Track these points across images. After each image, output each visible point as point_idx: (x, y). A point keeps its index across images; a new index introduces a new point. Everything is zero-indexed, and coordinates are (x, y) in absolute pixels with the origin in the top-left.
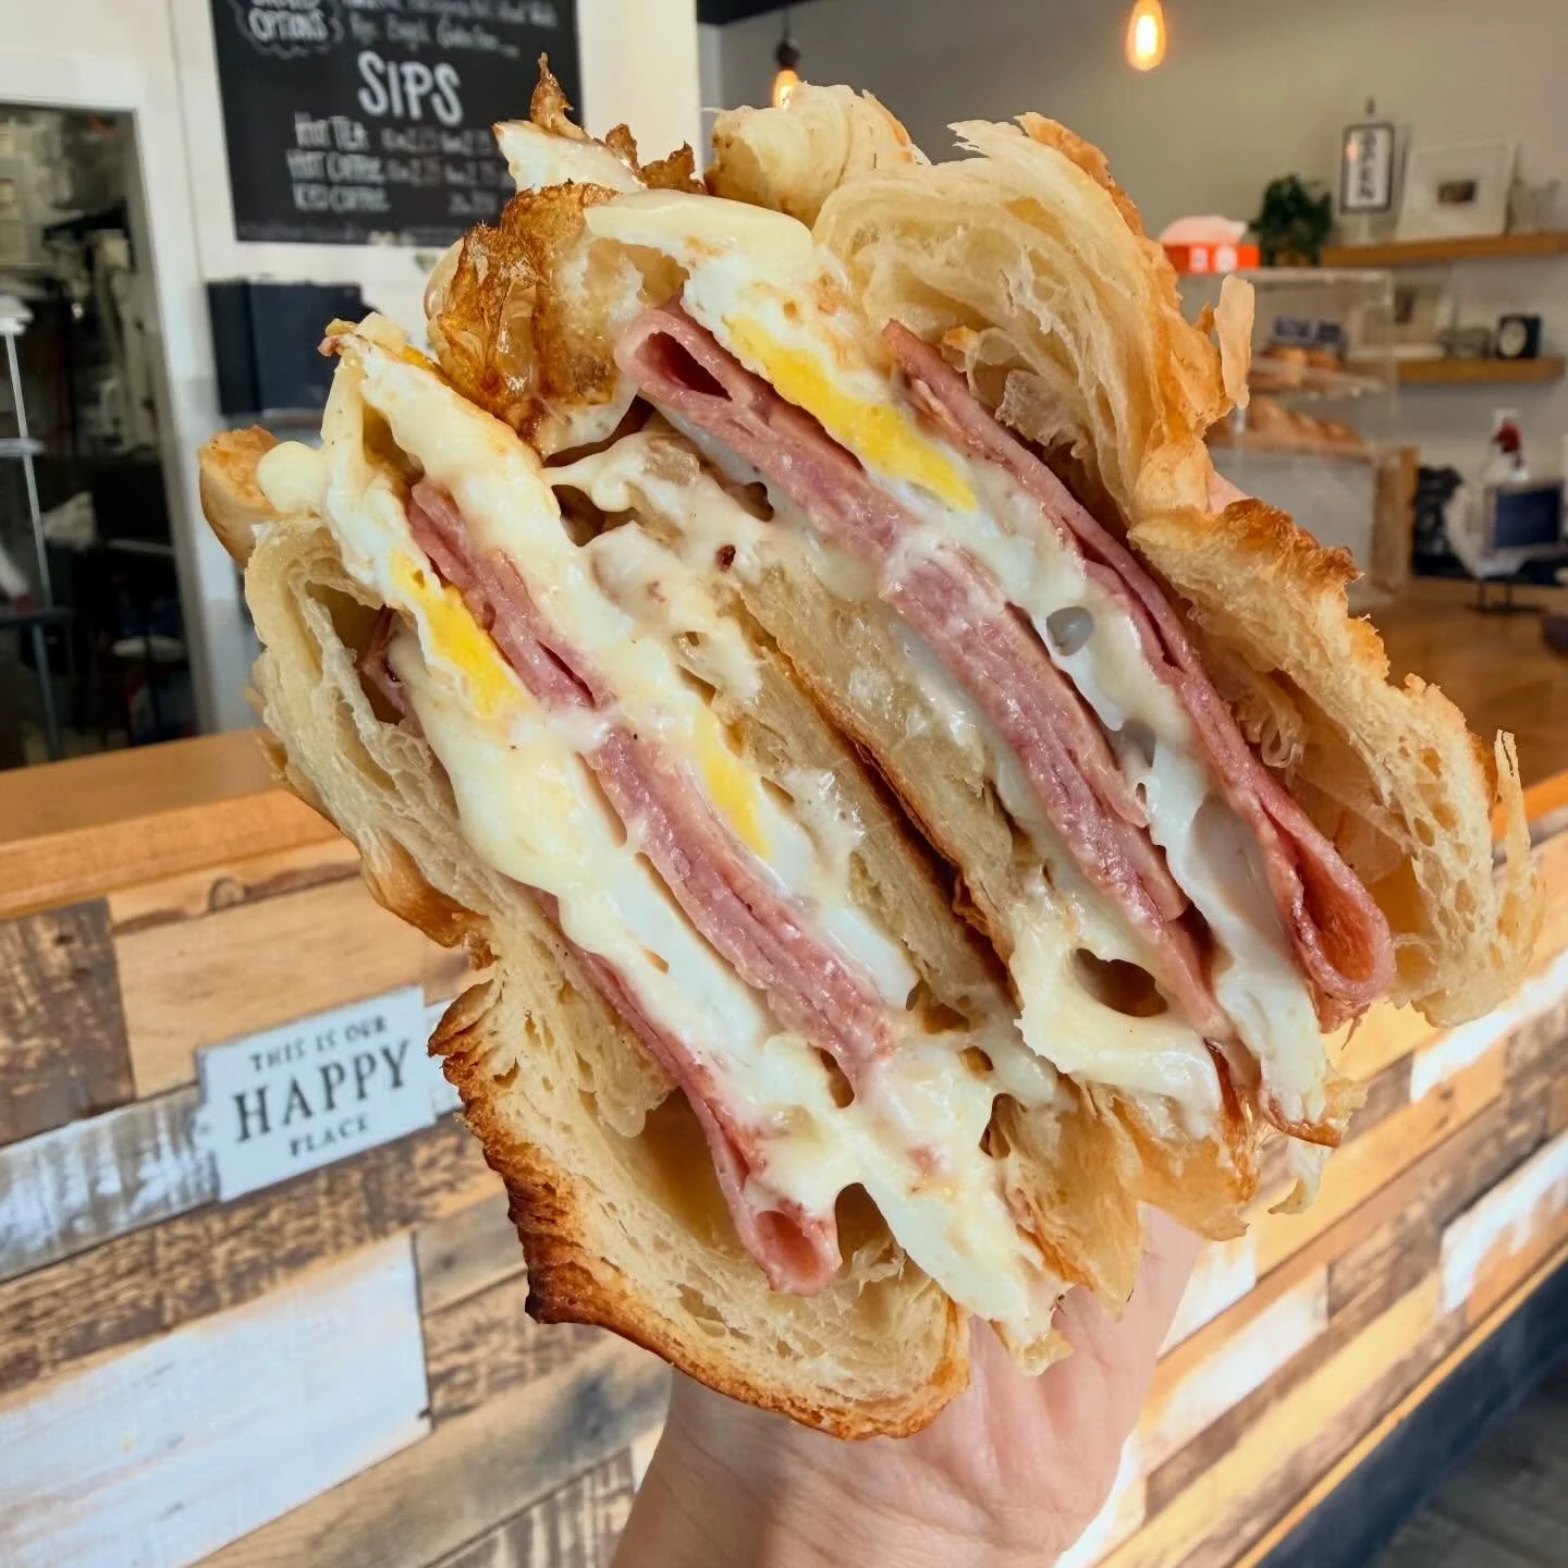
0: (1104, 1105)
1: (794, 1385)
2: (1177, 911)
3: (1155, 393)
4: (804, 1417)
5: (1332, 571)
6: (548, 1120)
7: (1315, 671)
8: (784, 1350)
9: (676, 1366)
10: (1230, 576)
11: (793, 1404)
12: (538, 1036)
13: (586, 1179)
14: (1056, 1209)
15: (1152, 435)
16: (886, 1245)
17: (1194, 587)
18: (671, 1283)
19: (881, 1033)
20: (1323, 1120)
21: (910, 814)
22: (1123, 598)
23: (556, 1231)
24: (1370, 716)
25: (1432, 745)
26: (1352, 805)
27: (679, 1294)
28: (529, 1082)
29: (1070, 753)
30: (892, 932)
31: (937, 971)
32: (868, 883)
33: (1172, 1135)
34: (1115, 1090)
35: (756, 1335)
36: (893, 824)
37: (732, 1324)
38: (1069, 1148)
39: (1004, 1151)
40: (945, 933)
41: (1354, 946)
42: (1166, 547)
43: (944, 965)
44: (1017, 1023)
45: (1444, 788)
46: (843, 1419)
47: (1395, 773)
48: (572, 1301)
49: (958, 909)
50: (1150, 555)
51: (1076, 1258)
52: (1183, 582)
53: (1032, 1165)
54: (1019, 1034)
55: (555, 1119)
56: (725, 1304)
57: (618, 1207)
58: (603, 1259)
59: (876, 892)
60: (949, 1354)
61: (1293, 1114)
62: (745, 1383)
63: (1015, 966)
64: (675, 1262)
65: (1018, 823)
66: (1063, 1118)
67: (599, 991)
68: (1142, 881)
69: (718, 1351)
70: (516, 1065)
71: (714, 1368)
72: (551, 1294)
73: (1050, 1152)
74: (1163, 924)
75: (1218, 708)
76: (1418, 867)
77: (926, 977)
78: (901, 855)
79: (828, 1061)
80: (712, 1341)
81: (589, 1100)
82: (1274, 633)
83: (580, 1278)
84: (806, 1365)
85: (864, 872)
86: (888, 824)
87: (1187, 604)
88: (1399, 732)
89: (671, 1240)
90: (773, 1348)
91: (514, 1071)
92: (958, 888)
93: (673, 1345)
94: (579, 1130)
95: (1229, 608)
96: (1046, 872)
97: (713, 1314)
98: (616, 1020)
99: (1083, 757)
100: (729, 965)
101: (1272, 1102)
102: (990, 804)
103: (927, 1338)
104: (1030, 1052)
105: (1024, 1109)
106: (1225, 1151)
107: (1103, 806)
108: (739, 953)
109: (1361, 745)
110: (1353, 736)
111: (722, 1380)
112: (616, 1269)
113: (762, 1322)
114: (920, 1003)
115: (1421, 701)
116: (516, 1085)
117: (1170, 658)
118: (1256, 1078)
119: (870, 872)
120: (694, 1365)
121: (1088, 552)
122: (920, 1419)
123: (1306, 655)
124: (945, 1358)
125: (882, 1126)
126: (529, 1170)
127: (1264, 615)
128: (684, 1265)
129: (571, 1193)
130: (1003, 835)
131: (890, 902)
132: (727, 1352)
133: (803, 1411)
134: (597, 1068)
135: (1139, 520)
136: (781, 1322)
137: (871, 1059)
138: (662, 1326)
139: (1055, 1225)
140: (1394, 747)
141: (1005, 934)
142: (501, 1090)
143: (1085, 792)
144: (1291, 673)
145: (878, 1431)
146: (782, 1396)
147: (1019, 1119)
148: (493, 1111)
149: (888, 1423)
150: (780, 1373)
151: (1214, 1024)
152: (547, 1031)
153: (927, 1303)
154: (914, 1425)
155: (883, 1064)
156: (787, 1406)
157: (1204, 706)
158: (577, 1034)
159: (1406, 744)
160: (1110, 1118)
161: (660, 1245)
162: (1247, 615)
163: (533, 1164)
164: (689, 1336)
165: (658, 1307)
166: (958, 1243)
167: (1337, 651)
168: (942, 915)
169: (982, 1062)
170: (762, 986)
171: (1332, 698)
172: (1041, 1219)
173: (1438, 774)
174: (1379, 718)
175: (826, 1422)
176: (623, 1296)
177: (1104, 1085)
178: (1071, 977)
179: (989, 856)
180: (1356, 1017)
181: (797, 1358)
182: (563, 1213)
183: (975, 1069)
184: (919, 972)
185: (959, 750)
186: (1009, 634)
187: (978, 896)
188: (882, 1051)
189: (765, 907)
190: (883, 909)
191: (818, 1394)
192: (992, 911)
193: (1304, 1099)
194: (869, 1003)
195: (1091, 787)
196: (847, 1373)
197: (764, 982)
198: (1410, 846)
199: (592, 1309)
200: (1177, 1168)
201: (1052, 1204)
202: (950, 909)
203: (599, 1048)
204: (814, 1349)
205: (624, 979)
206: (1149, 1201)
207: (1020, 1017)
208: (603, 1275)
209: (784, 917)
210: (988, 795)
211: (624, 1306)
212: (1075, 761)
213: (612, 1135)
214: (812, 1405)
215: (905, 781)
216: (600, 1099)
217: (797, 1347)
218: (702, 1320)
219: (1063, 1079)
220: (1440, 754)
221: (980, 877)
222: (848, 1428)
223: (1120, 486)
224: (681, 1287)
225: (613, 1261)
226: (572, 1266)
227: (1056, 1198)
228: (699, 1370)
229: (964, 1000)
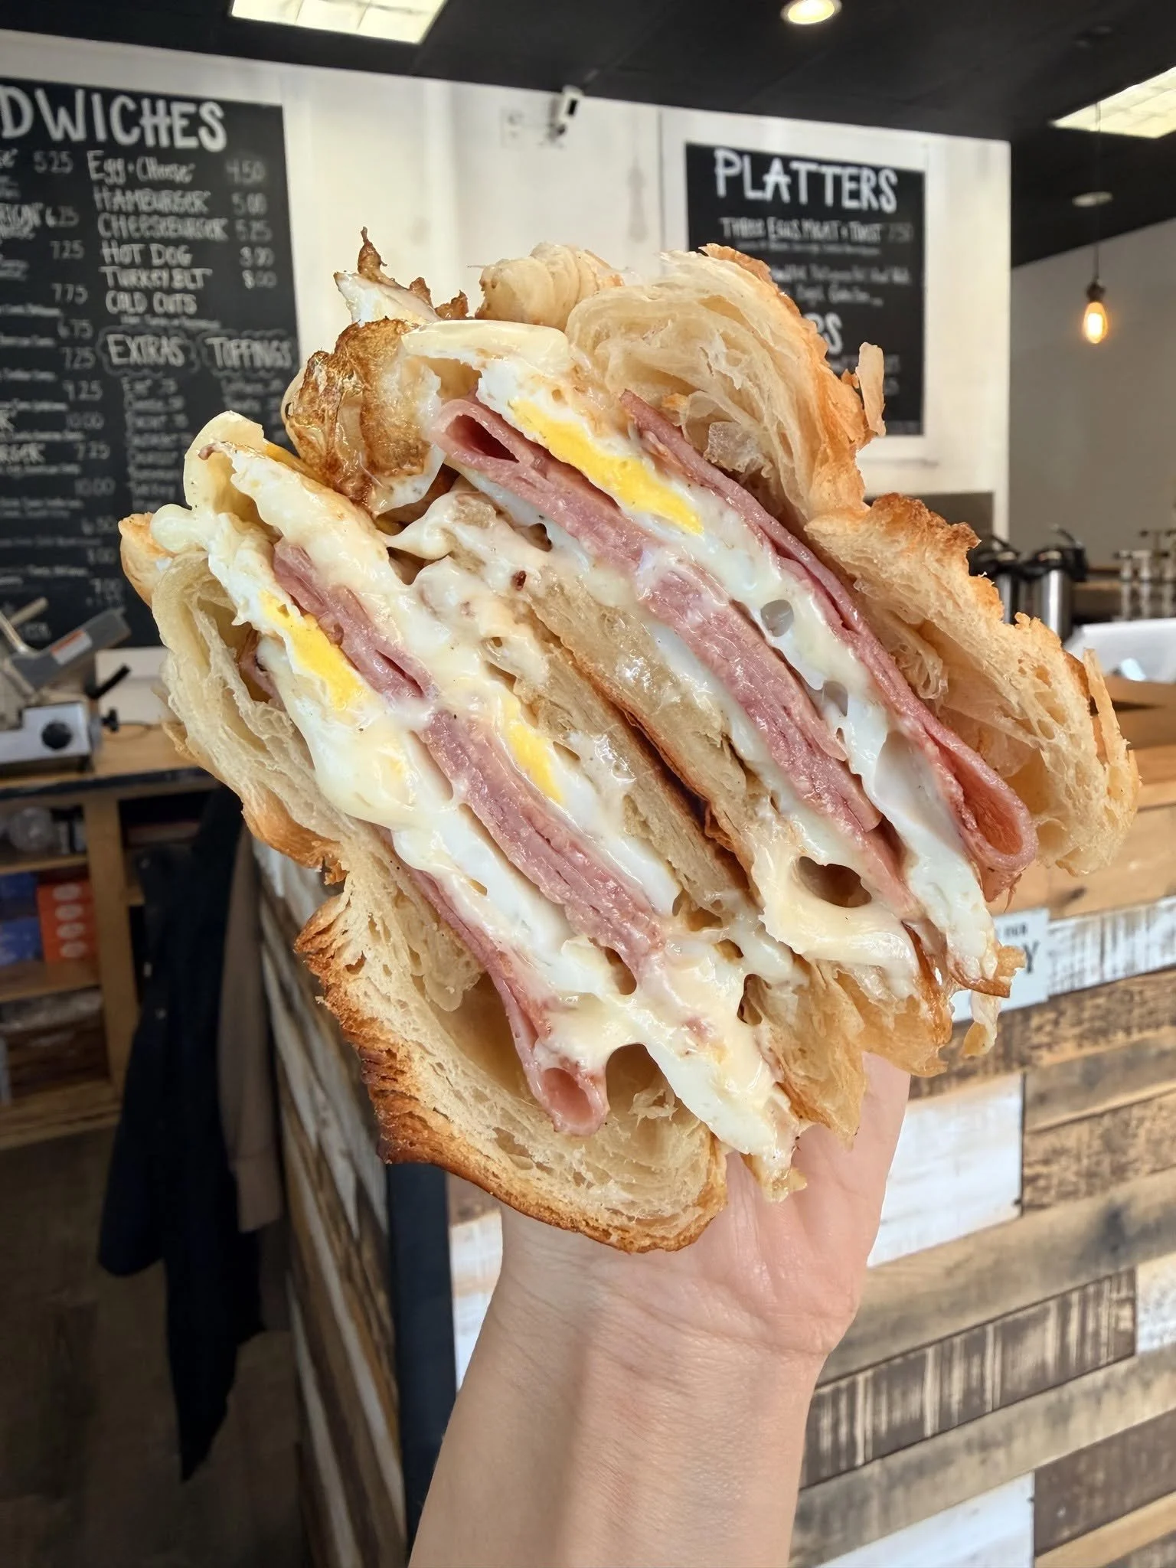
0: (830, 976)
1: (589, 1207)
2: (874, 823)
3: (819, 426)
4: (596, 1234)
5: (958, 542)
6: (389, 999)
7: (952, 618)
8: (579, 1179)
9: (494, 1195)
10: (882, 552)
11: (587, 1224)
12: (378, 932)
13: (420, 1045)
14: (799, 1062)
15: (820, 456)
16: (661, 1093)
17: (857, 563)
18: (488, 1127)
19: (653, 933)
20: (995, 976)
21: (668, 763)
22: (807, 582)
23: (398, 1087)
24: (995, 646)
25: (1041, 663)
26: (987, 721)
27: (495, 1135)
28: (372, 969)
29: (785, 709)
30: (659, 855)
31: (695, 882)
32: (637, 818)
33: (884, 997)
34: (838, 965)
35: (558, 1168)
36: (656, 772)
37: (538, 1158)
38: (805, 1015)
39: (757, 1020)
40: (699, 852)
41: (1004, 830)
42: (834, 535)
43: (700, 879)
44: (761, 918)
45: (1054, 694)
46: (627, 1235)
47: (1018, 687)
48: (412, 1144)
49: (709, 833)
50: (823, 543)
51: (815, 1101)
52: (848, 559)
53: (778, 1030)
54: (763, 926)
55: (393, 997)
56: (531, 1143)
57: (445, 1066)
58: (435, 1109)
59: (645, 824)
60: (711, 1179)
61: (973, 973)
62: (548, 1208)
63: (756, 874)
64: (491, 1109)
65: (749, 766)
66: (799, 989)
67: (425, 898)
68: (845, 802)
69: (527, 1181)
70: (363, 956)
71: (524, 1196)
72: (396, 1138)
73: (791, 1019)
74: (865, 834)
75: (885, 659)
76: (1046, 756)
77: (687, 888)
78: (662, 795)
79: (613, 956)
80: (521, 1173)
81: (418, 982)
82: (919, 592)
83: (418, 1125)
84: (596, 1191)
85: (635, 810)
86: (651, 772)
87: (853, 579)
88: (1018, 655)
89: (487, 1092)
90: (570, 1178)
91: (362, 961)
92: (708, 818)
93: (491, 1177)
94: (412, 1006)
95: (884, 576)
96: (772, 801)
97: (523, 1152)
98: (438, 919)
99: (794, 711)
100: (534, 887)
101: (957, 964)
102: (727, 752)
103: (694, 1168)
104: (771, 940)
105: (768, 986)
106: (925, 1006)
107: (812, 746)
108: (542, 877)
109: (991, 669)
110: (985, 663)
111: (531, 1205)
112: (445, 1116)
113: (561, 1157)
114: (684, 908)
115: (1029, 630)
116: (363, 972)
117: (846, 625)
118: (943, 948)
119: (640, 809)
120: (508, 1194)
121: (780, 550)
122: (688, 1234)
123: (944, 606)
124: (708, 1183)
125: (660, 1004)
126: (375, 1039)
127: (910, 578)
128: (499, 1112)
129: (409, 1057)
130: (740, 776)
131: (656, 832)
132: (535, 1182)
133: (595, 1229)
134: (423, 956)
135: (811, 519)
136: (575, 1156)
137: (646, 955)
138: (483, 1161)
139: (798, 1073)
140: (1014, 668)
141: (746, 849)
142: (351, 977)
143: (798, 737)
144: (935, 621)
145: (655, 1246)
146: (578, 1217)
147: (765, 994)
148: (345, 993)
149: (663, 1238)
150: (576, 1198)
151: (909, 909)
152: (386, 929)
153: (696, 1140)
154: (684, 1240)
155: (655, 958)
156: (583, 1226)
157: (875, 657)
158: (408, 932)
159: (1023, 665)
160: (836, 987)
161: (480, 1097)
162: (897, 580)
163: (378, 1035)
164: (505, 1169)
165: (479, 1146)
166: (723, 1094)
167: (967, 601)
168: (698, 840)
169: (735, 951)
170: (560, 902)
171: (966, 637)
172: (787, 1070)
173: (1049, 684)
174: (1001, 648)
175: (614, 1238)
176: (452, 1138)
177: (829, 962)
178: (797, 880)
179: (729, 791)
180: (1011, 888)
181: (590, 1185)
182: (403, 1072)
183: (728, 956)
184: (680, 883)
185: (702, 713)
186: (734, 622)
187: (723, 822)
188: (655, 947)
189: (558, 840)
190: (651, 838)
191: (607, 1214)
192: (735, 833)
193: (981, 960)
194: (643, 911)
195: (803, 734)
196: (627, 1196)
197: (562, 898)
198: (1036, 743)
199: (427, 1149)
200: (889, 1022)
201: (796, 1061)
202: (703, 835)
203: (426, 942)
204: (603, 1177)
205: (442, 886)
206: (870, 1051)
207: (763, 913)
208: (435, 1122)
209: (575, 847)
210: (725, 746)
211: (453, 1146)
212: (789, 714)
213: (439, 1013)
214: (602, 1223)
215: (663, 738)
216: (426, 981)
217: (589, 1176)
218: (515, 1157)
219: (798, 959)
220: (1048, 667)
221: (722, 808)
222: (632, 1243)
223: (798, 496)
224: (497, 1130)
225: (442, 1110)
226: (411, 1115)
227: (798, 1053)
228: (513, 1198)
229: (717, 904)
